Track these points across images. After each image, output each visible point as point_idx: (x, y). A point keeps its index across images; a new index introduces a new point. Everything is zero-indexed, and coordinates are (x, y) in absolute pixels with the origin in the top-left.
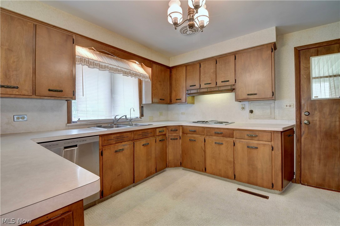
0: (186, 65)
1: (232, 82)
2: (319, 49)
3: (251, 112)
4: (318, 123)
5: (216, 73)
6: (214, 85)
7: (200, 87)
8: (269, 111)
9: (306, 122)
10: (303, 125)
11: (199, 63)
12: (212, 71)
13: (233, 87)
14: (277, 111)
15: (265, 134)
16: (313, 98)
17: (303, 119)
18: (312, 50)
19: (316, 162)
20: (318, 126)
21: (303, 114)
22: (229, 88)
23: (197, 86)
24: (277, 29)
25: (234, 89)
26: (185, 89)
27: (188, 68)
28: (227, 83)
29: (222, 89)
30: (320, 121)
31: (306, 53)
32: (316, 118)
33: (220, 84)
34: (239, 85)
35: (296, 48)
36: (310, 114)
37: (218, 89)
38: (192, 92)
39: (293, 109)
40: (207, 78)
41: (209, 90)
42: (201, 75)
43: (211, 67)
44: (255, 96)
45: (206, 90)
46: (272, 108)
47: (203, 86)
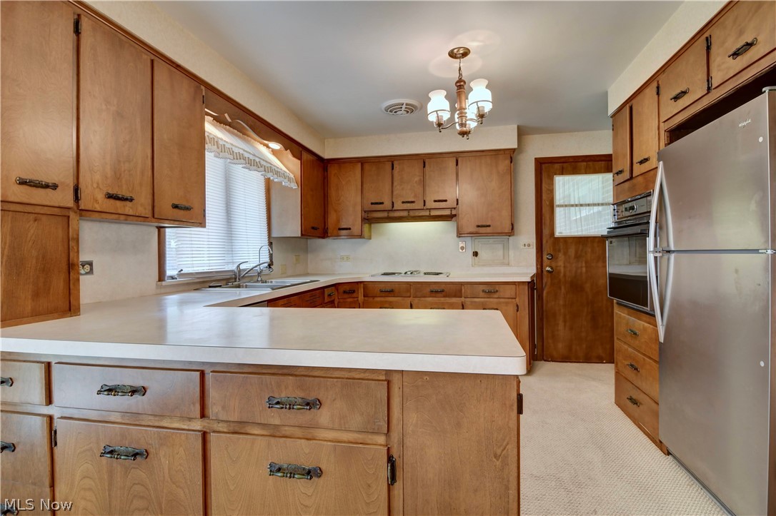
0: (363, 162)
1: (451, 203)
2: (565, 165)
3: (476, 254)
4: (562, 271)
5: (423, 183)
6: (421, 206)
7: (393, 207)
8: (500, 253)
9: (548, 269)
10: (545, 273)
11: (392, 160)
12: (417, 179)
13: (454, 212)
14: (511, 253)
15: (508, 287)
16: (557, 234)
17: (544, 264)
18: (557, 166)
19: (561, 326)
20: (562, 275)
21: (545, 257)
22: (447, 212)
23: (387, 205)
24: (519, 128)
25: (455, 215)
26: (359, 208)
27: (367, 167)
28: (443, 205)
29: (434, 213)
30: (564, 267)
31: (547, 168)
32: (561, 263)
33: (430, 204)
34: (463, 208)
35: (536, 160)
36: (553, 257)
37: (427, 213)
38: (376, 216)
39: (533, 251)
40: (406, 191)
41: (412, 214)
42: (395, 184)
43: (414, 172)
44: (488, 230)
45: (405, 214)
46: (506, 248)
47: (399, 205)
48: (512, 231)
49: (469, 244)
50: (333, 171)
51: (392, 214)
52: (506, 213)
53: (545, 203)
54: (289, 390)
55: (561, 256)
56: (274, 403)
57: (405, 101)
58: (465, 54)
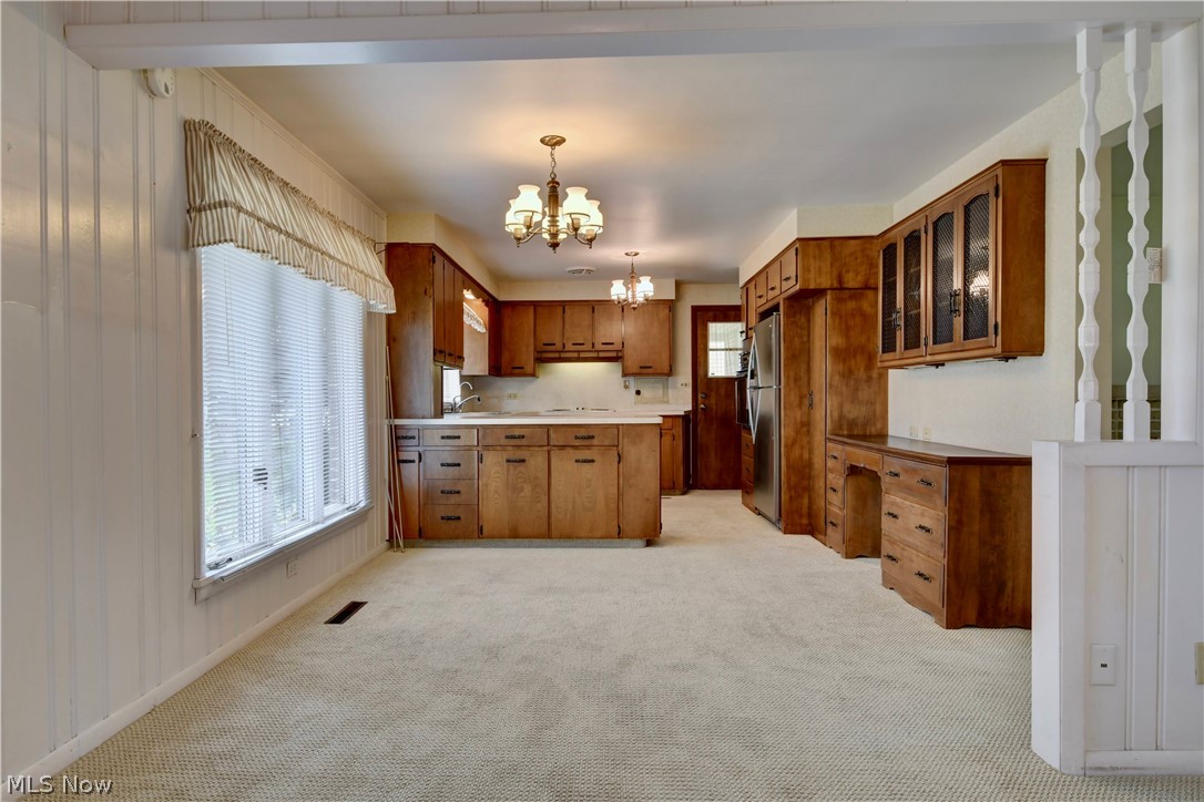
0: (536, 304)
1: (617, 346)
2: (718, 313)
3: (638, 393)
4: (714, 407)
5: (593, 327)
6: (590, 348)
7: (564, 348)
8: (661, 392)
9: (702, 406)
10: (699, 410)
11: (563, 304)
12: (587, 323)
13: (620, 354)
14: (670, 391)
16: (710, 375)
17: (699, 402)
18: (711, 314)
19: (713, 455)
20: (714, 411)
21: (700, 396)
22: (614, 354)
23: (559, 346)
24: (677, 282)
25: (620, 358)
26: (532, 349)
27: (539, 309)
28: (610, 347)
29: (602, 355)
30: (717, 405)
31: (705, 315)
32: (713, 401)
33: (599, 346)
34: (628, 352)
35: (693, 307)
36: (707, 396)
37: (595, 355)
38: (548, 355)
39: (689, 391)
40: (576, 334)
41: (582, 355)
42: (566, 327)
43: (583, 317)
44: (650, 371)
45: (575, 355)
46: (666, 387)
47: (569, 347)
48: (671, 372)
49: (633, 384)
50: (507, 312)
51: (563, 355)
52: (665, 356)
53: (700, 346)
54: (582, 433)
55: (713, 394)
56: (577, 438)
57: (586, 268)
58: (636, 254)
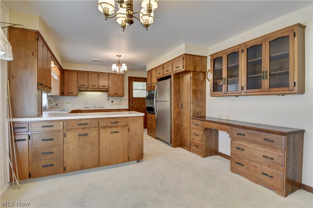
0: (78, 72)
1: (107, 87)
2: (135, 79)
3: (112, 102)
5: (99, 80)
6: (97, 87)
7: (88, 87)
8: (119, 101)
9: (131, 106)
10: (130, 107)
11: (88, 73)
12: (96, 79)
13: (108, 90)
14: (122, 101)
15: (123, 110)
16: (133, 97)
18: (133, 79)
20: (134, 107)
21: (131, 102)
22: (105, 90)
23: (86, 86)
25: (108, 91)
26: (76, 87)
27: (79, 74)
28: (104, 87)
29: (101, 90)
30: (135, 105)
31: (132, 79)
32: (134, 104)
33: (100, 87)
34: (110, 89)
35: (128, 77)
36: (132, 103)
37: (99, 90)
38: (81, 90)
39: (128, 101)
40: (93, 82)
41: (95, 89)
42: (89, 80)
43: (96, 77)
44: (117, 95)
45: (92, 89)
46: (121, 100)
47: (90, 86)
48: (123, 96)
49: (111, 99)
50: (66, 73)
51: (88, 89)
52: (122, 91)
53: (131, 88)
54: (114, 121)
55: (134, 102)
56: (111, 123)
57: (99, 60)
58: (120, 56)
